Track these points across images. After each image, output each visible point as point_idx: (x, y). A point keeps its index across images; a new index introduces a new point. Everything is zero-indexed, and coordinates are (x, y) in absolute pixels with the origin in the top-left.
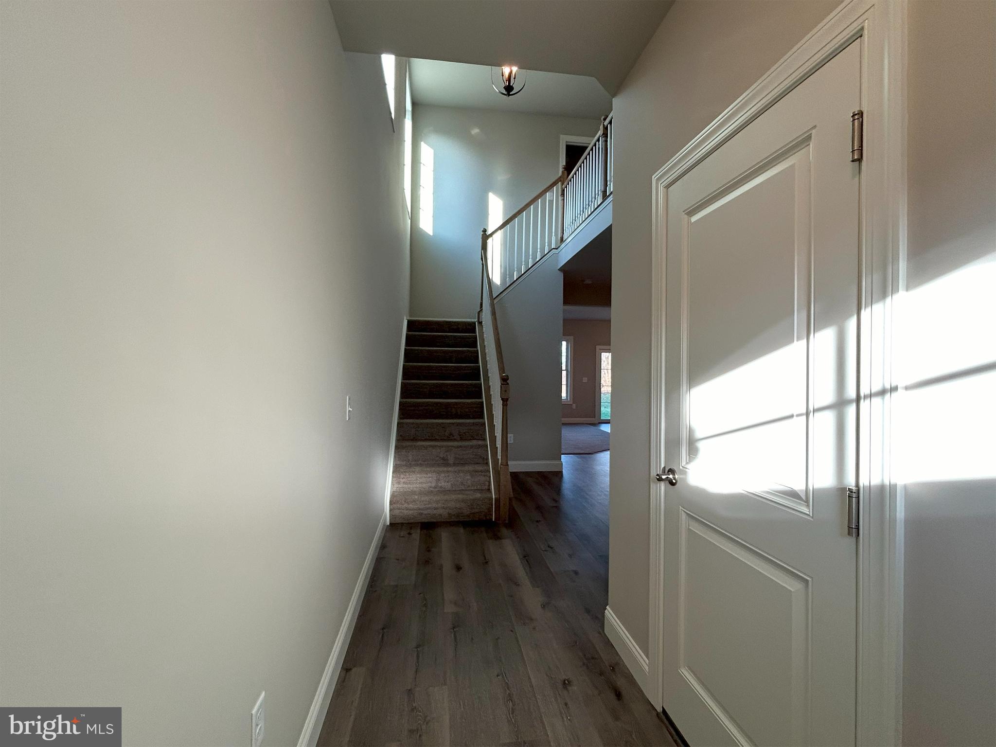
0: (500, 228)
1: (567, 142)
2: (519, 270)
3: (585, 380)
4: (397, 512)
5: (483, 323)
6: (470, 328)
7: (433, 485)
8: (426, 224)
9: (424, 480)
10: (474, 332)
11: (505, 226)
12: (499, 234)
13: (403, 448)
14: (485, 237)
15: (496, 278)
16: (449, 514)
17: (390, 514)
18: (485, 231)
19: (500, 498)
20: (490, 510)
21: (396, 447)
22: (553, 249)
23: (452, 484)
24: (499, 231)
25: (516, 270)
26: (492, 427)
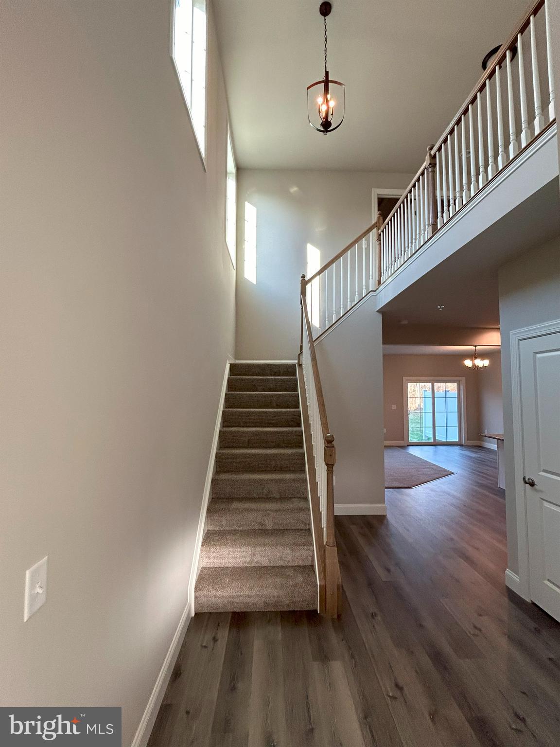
0: (319, 273)
1: (378, 195)
2: (338, 312)
3: (394, 407)
4: (203, 600)
5: (303, 365)
6: (290, 370)
7: (248, 559)
8: (250, 274)
9: (237, 554)
10: (295, 374)
11: (323, 271)
12: (317, 280)
13: (216, 511)
14: (304, 283)
15: (316, 322)
16: (265, 603)
17: (195, 602)
18: (304, 277)
19: (326, 585)
20: (314, 598)
21: (208, 510)
22: (371, 291)
23: (269, 559)
24: (318, 277)
25: (334, 312)
26: (314, 485)
